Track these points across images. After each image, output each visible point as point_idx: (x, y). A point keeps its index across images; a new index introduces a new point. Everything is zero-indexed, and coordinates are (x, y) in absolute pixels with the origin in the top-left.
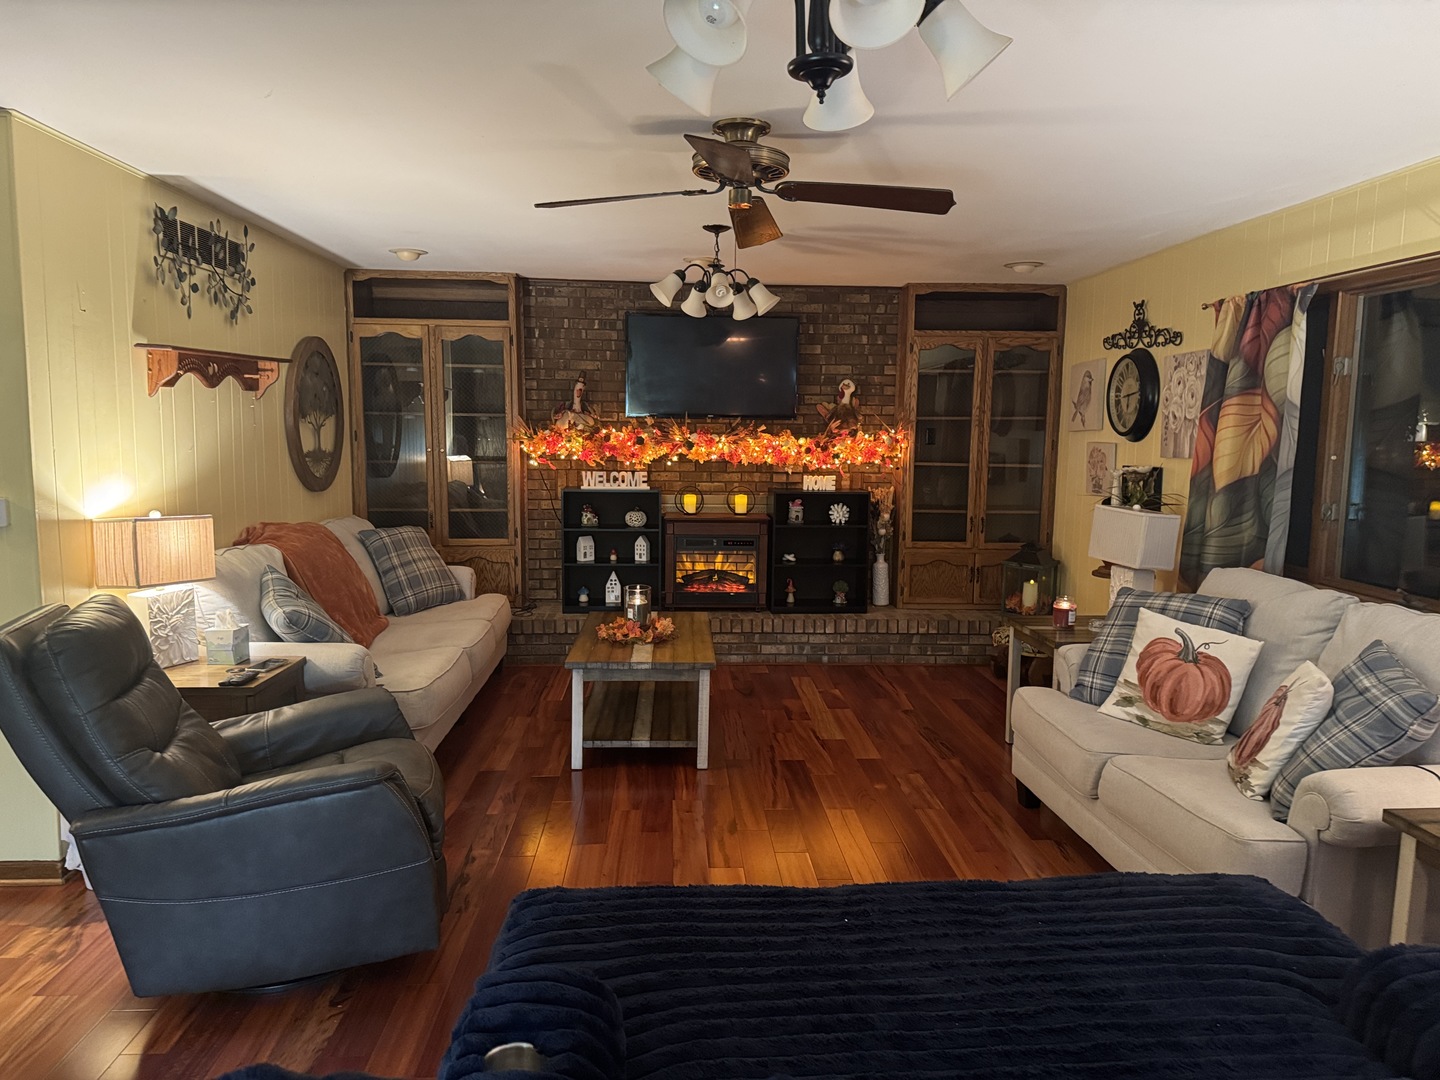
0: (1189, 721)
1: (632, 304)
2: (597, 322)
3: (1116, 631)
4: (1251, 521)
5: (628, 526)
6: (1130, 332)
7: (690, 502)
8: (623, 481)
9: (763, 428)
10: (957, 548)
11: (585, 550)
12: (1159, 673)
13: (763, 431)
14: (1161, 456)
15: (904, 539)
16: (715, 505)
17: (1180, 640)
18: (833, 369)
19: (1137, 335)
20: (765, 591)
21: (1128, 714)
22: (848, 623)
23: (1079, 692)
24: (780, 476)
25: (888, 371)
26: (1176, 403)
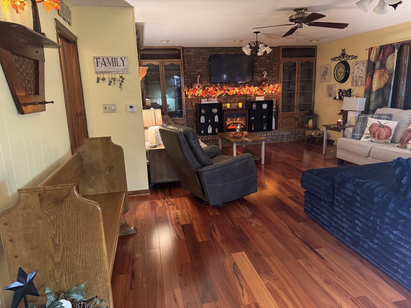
0: (383, 140)
1: (210, 54)
2: (201, 58)
3: (361, 123)
4: (381, 98)
5: (212, 112)
6: (340, 57)
7: (228, 105)
8: (211, 101)
9: (247, 85)
10: (292, 113)
11: (203, 119)
12: (374, 131)
13: (247, 86)
14: (352, 86)
15: (280, 112)
16: (234, 106)
17: (379, 123)
18: (260, 69)
19: (342, 57)
20: (248, 127)
21: (368, 140)
22: (269, 133)
23: (353, 137)
24: (248, 97)
25: (274, 69)
26: (356, 73)
